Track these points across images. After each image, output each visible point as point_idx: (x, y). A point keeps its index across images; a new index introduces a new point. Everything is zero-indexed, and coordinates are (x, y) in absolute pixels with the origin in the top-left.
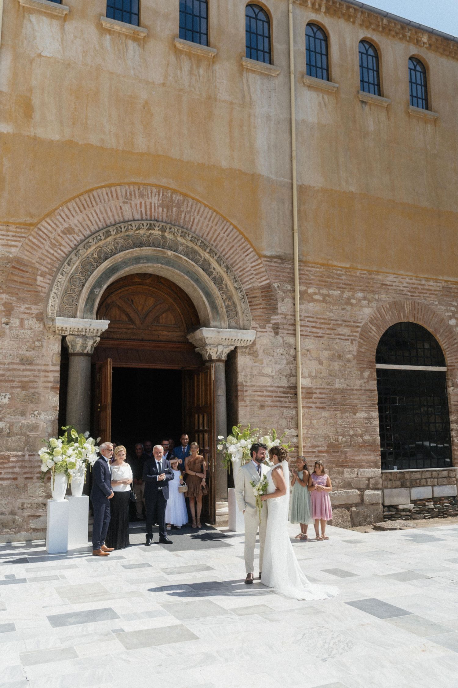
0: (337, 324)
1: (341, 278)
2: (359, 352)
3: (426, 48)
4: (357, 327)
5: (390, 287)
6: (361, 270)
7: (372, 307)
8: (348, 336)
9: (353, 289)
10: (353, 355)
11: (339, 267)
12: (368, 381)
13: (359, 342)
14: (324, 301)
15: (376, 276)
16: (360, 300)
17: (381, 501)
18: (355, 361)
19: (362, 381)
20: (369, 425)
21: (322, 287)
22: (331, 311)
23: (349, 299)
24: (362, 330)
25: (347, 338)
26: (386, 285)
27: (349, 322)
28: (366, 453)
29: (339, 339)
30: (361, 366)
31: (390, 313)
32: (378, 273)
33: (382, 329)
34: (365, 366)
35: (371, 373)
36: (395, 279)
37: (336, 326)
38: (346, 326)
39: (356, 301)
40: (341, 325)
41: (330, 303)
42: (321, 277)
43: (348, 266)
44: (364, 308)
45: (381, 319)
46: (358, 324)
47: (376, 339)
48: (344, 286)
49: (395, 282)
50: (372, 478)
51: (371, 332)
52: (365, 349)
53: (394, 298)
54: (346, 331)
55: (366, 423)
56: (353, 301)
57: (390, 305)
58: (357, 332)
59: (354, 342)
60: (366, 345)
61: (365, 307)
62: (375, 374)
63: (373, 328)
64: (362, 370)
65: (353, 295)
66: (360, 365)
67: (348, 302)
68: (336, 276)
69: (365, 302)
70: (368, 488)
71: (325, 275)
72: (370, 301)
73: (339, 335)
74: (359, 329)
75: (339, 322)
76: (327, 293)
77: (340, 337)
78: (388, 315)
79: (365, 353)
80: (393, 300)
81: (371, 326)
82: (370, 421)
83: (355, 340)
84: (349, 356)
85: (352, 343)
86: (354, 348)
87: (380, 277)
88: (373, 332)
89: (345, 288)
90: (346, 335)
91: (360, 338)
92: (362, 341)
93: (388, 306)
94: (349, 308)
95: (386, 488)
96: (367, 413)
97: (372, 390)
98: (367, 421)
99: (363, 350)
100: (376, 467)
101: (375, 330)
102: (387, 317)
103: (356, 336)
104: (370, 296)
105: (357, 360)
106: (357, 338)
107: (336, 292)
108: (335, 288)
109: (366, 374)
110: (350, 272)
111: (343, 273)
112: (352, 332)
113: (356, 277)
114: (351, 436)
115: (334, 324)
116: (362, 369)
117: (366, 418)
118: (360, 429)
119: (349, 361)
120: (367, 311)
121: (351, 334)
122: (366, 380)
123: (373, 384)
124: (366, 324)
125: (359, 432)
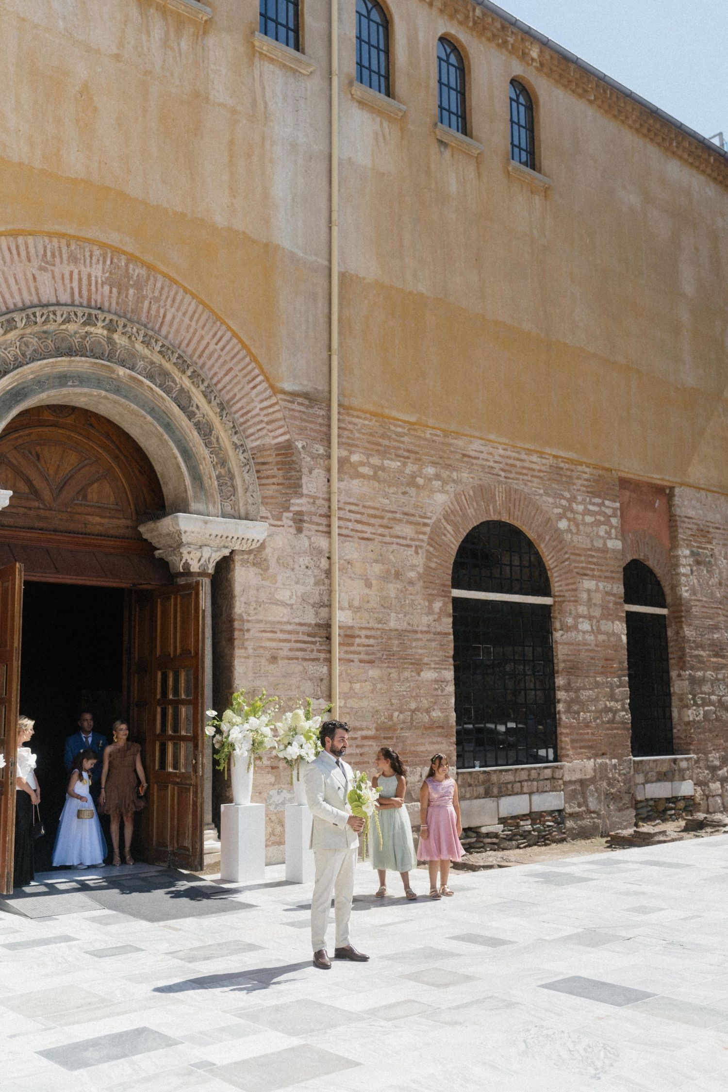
0: (394, 519)
1: (402, 439)
2: (427, 567)
3: (536, 68)
4: (425, 525)
5: (475, 461)
6: (434, 428)
7: (447, 492)
8: (411, 539)
9: (420, 460)
10: (419, 573)
11: (401, 421)
12: (439, 618)
13: (427, 551)
14: (375, 477)
15: (455, 441)
16: (430, 480)
18: (421, 583)
19: (431, 618)
20: (439, 692)
21: (373, 453)
22: (386, 496)
23: (413, 477)
24: (432, 532)
25: (409, 542)
26: (469, 456)
27: (413, 515)
28: (435, 740)
29: (397, 544)
30: (430, 591)
31: (475, 503)
32: (458, 435)
33: (461, 530)
34: (435, 592)
35: (445, 604)
36: (482, 448)
37: (392, 522)
38: (409, 523)
39: (425, 481)
40: (400, 520)
41: (385, 481)
42: (371, 435)
43: (413, 419)
44: (435, 494)
45: (460, 513)
46: (426, 521)
47: (452, 546)
48: (406, 454)
49: (482, 452)
51: (445, 535)
52: (436, 563)
53: (480, 479)
54: (408, 530)
55: (436, 689)
56: (420, 481)
57: (474, 492)
58: (424, 533)
59: (420, 551)
60: (437, 557)
61: (436, 492)
62: (450, 606)
63: (449, 527)
64: (431, 599)
65: (420, 470)
66: (428, 590)
67: (412, 483)
68: (394, 436)
69: (437, 484)
71: (377, 433)
72: (445, 482)
73: (399, 537)
74: (428, 529)
75: (398, 516)
76: (380, 464)
77: (398, 540)
78: (471, 507)
79: (435, 569)
80: (480, 482)
81: (445, 524)
82: (441, 686)
83: (421, 547)
84: (412, 575)
85: (417, 553)
86: (419, 560)
87: (460, 443)
88: (449, 535)
89: (408, 458)
90: (409, 538)
91: (429, 544)
92: (431, 549)
93: (471, 493)
94: (413, 491)
96: (437, 672)
97: (446, 634)
98: (436, 686)
99: (433, 565)
101: (451, 531)
102: (469, 511)
103: (422, 541)
104: (445, 474)
105: (424, 582)
106: (424, 545)
107: (393, 463)
108: (393, 456)
109: (437, 605)
110: (415, 430)
111: (405, 431)
112: (417, 532)
113: (425, 439)
114: (413, 711)
115: (389, 519)
116: (431, 597)
117: (436, 681)
118: (427, 699)
119: (411, 583)
120: (441, 499)
121: (416, 537)
122: (436, 617)
123: (447, 624)
124: (439, 520)
125: (425, 703)
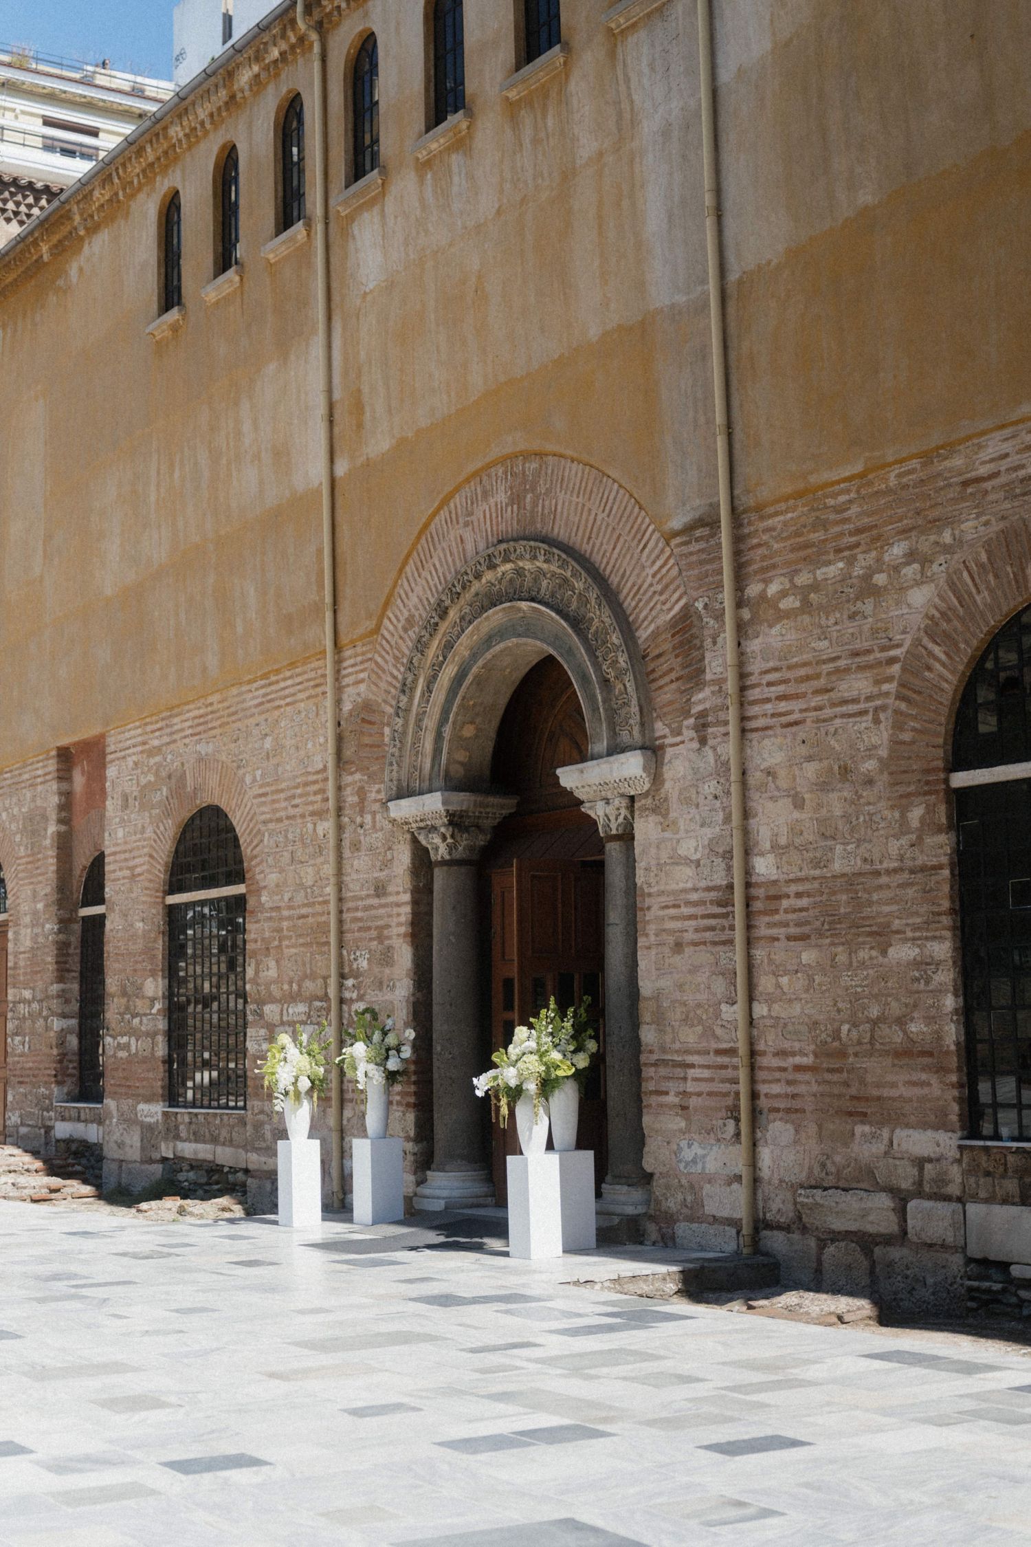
0: (837, 671)
1: (846, 515)
2: (895, 743)
4: (892, 661)
5: (988, 485)
6: (901, 461)
7: (932, 579)
8: (869, 698)
9: (878, 538)
10: (880, 760)
11: (838, 482)
12: (920, 838)
13: (897, 712)
14: (806, 607)
15: (947, 463)
16: (897, 569)
17: (957, 1241)
18: (885, 777)
19: (904, 841)
20: (922, 986)
21: (798, 567)
22: (824, 636)
23: (867, 577)
24: (904, 669)
25: (862, 706)
26: (978, 480)
27: (869, 652)
28: (915, 1077)
29: (843, 716)
30: (902, 789)
31: (991, 577)
32: (950, 448)
33: (962, 646)
34: (912, 788)
35: (930, 810)
36: (1006, 447)
37: (834, 678)
38: (861, 668)
39: (889, 576)
40: (847, 670)
41: (820, 607)
42: (798, 534)
43: (858, 468)
44: (910, 592)
45: (961, 611)
46: (892, 653)
47: (945, 685)
48: (853, 539)
49: (1006, 455)
50: (930, 1160)
51: (929, 669)
52: (914, 730)
53: (1003, 518)
54: (859, 685)
55: (918, 980)
56: (880, 579)
57: (989, 553)
58: (889, 679)
59: (882, 716)
60: (914, 718)
61: (912, 587)
62: (942, 809)
63: (937, 650)
64: (902, 803)
65: (879, 560)
66: (897, 788)
67: (868, 590)
68: (832, 517)
69: (911, 571)
70: (919, 1193)
71: (805, 526)
72: (926, 561)
73: (845, 702)
74: (896, 669)
75: (842, 663)
76: (810, 582)
77: (844, 709)
78: (982, 587)
79: (913, 742)
80: (1002, 525)
81: (930, 645)
82: (925, 972)
83: (884, 708)
84: (870, 765)
85: (877, 721)
86: (880, 737)
87: (958, 462)
88: (937, 666)
89: (858, 545)
90: (863, 697)
91: (900, 697)
92: (903, 706)
93: (984, 557)
94: (868, 606)
95: (975, 1198)
96: (919, 946)
97: (934, 868)
98: (916, 974)
99: (906, 736)
100: (941, 1125)
101: (943, 657)
102: (978, 598)
103: (887, 694)
104: (925, 544)
105: (891, 774)
106: (890, 701)
107: (832, 568)
108: (831, 557)
109: (916, 814)
110: (870, 483)
111: (853, 495)
112: (878, 682)
113: (889, 491)
114: (875, 1023)
115: (829, 674)
116: (904, 801)
117: (917, 964)
118: (898, 1000)
119: (870, 782)
120: (920, 597)
121: (875, 690)
122: (914, 837)
123: (940, 847)
124: (917, 642)
125: (895, 1009)
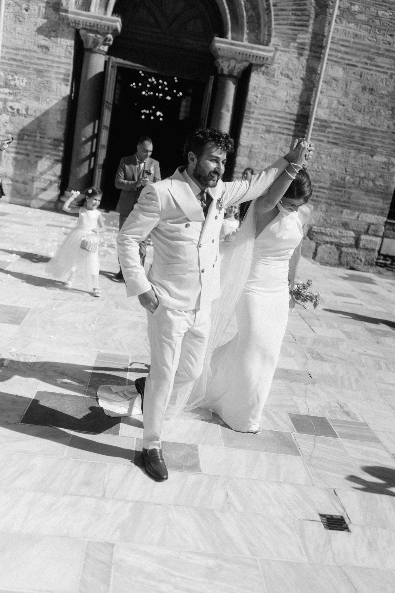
0: (377, 53)
8: (388, 69)
10: (388, 92)
14: (368, 23)
17: (377, 248)
18: (389, 98)
20: (386, 171)
21: (370, 6)
25: (385, 70)
28: (374, 198)
29: (376, 71)
37: (375, 55)
38: (388, 57)
40: (382, 55)
50: (373, 224)
54: (386, 62)
70: (367, 233)
75: (381, 52)
77: (377, 68)
82: (388, 167)
84: (383, 92)
85: (391, 78)
86: (391, 84)
90: (386, 67)
95: (388, 237)
96: (387, 158)
98: (384, 167)
100: (382, 214)
105: (392, 98)
114: (362, 178)
115: (373, 53)
117: (384, 163)
118: (374, 173)
119: (381, 97)
121: (392, 67)
125: (372, 175)
